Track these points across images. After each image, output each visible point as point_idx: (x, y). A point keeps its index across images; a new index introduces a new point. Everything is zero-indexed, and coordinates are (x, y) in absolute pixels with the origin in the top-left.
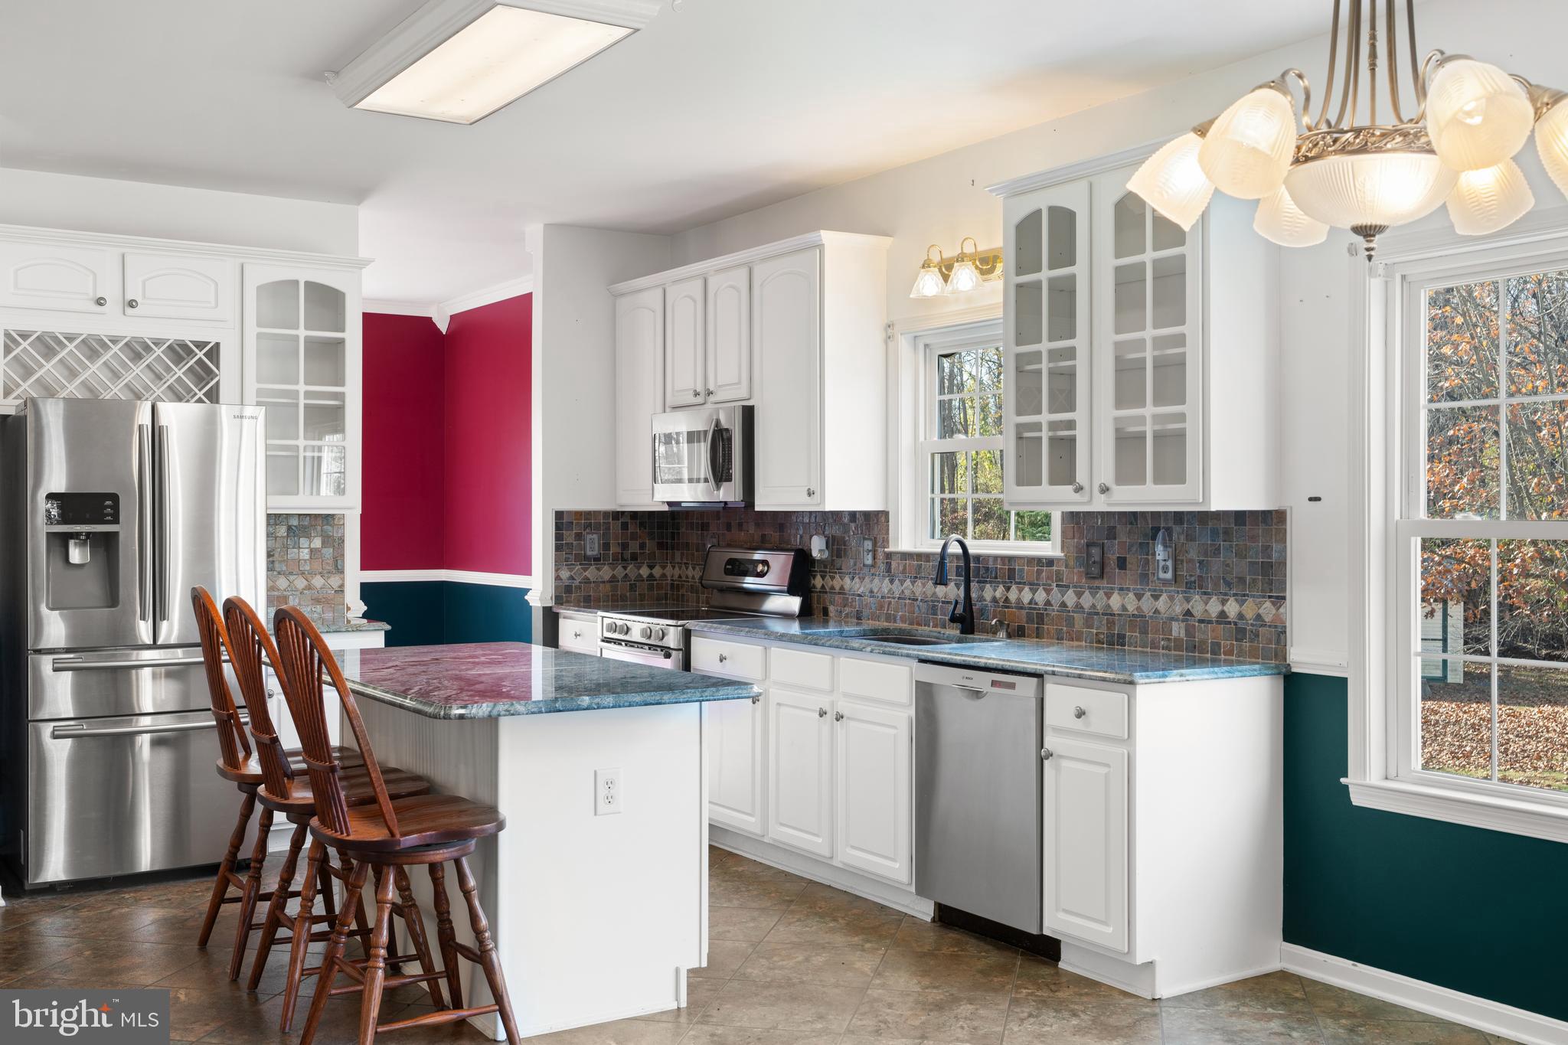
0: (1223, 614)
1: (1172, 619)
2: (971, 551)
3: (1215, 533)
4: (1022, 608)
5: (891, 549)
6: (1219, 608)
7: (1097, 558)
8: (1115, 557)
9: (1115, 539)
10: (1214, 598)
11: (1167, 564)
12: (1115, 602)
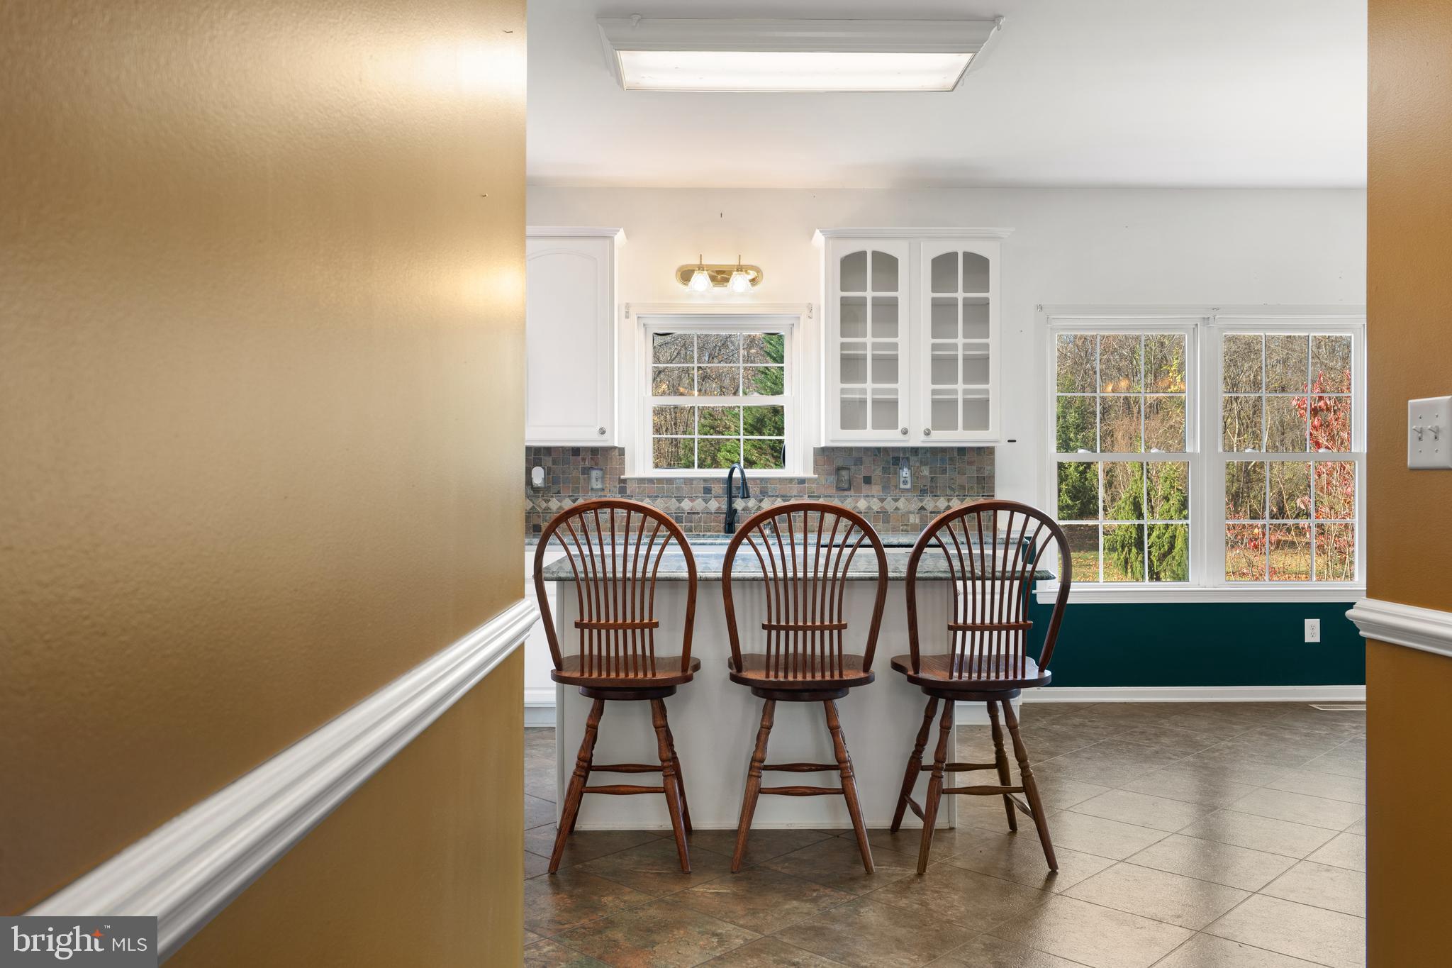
1: (910, 512)
5: (627, 475)
7: (847, 478)
8: (861, 477)
9: (861, 465)
10: (942, 499)
11: (907, 479)
12: (862, 504)
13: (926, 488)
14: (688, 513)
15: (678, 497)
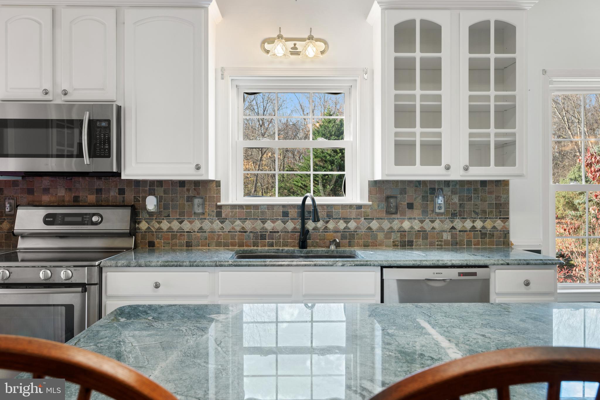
0: (473, 227)
1: (444, 231)
3: (469, 190)
4: (338, 232)
5: (223, 202)
6: (472, 225)
7: (394, 204)
8: (406, 203)
9: (406, 194)
10: (468, 220)
11: (441, 205)
12: (406, 225)
13: (456, 212)
14: (270, 232)
15: (262, 219)
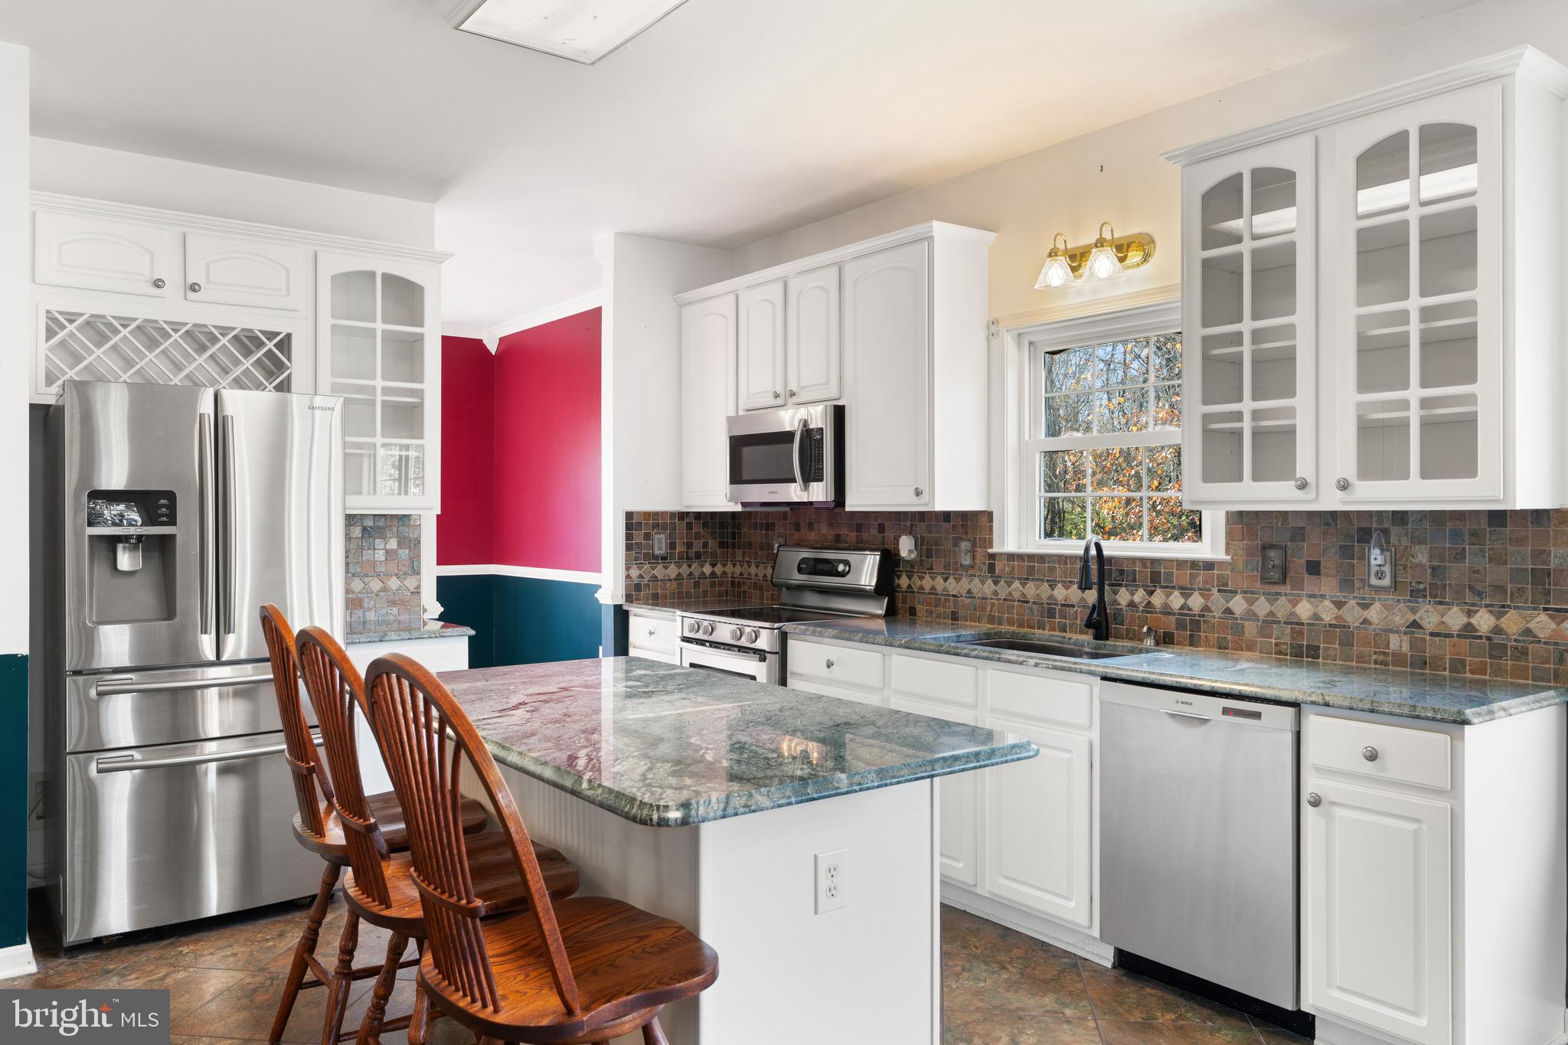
0: (1469, 627)
1: (1391, 631)
2: (1106, 553)
3: (1456, 535)
4: (1169, 614)
5: (996, 549)
6: (1464, 620)
7: (1277, 562)
8: (1303, 561)
9: (1303, 540)
10: (1455, 609)
11: (1383, 569)
12: (1304, 610)
13: (1421, 586)
14: (1062, 605)
15: (1051, 581)
